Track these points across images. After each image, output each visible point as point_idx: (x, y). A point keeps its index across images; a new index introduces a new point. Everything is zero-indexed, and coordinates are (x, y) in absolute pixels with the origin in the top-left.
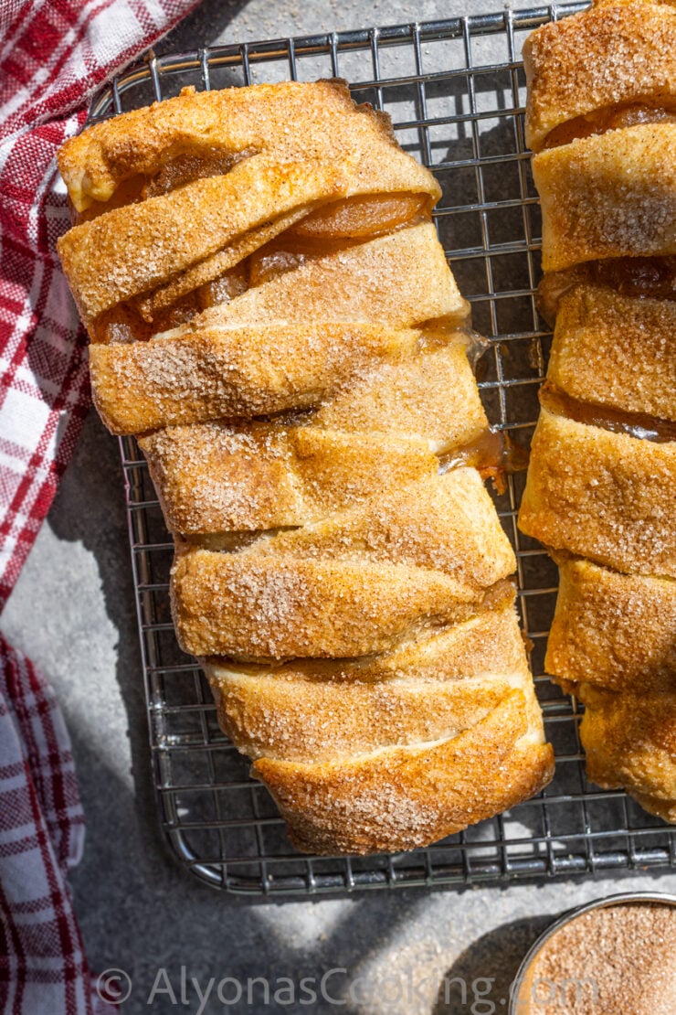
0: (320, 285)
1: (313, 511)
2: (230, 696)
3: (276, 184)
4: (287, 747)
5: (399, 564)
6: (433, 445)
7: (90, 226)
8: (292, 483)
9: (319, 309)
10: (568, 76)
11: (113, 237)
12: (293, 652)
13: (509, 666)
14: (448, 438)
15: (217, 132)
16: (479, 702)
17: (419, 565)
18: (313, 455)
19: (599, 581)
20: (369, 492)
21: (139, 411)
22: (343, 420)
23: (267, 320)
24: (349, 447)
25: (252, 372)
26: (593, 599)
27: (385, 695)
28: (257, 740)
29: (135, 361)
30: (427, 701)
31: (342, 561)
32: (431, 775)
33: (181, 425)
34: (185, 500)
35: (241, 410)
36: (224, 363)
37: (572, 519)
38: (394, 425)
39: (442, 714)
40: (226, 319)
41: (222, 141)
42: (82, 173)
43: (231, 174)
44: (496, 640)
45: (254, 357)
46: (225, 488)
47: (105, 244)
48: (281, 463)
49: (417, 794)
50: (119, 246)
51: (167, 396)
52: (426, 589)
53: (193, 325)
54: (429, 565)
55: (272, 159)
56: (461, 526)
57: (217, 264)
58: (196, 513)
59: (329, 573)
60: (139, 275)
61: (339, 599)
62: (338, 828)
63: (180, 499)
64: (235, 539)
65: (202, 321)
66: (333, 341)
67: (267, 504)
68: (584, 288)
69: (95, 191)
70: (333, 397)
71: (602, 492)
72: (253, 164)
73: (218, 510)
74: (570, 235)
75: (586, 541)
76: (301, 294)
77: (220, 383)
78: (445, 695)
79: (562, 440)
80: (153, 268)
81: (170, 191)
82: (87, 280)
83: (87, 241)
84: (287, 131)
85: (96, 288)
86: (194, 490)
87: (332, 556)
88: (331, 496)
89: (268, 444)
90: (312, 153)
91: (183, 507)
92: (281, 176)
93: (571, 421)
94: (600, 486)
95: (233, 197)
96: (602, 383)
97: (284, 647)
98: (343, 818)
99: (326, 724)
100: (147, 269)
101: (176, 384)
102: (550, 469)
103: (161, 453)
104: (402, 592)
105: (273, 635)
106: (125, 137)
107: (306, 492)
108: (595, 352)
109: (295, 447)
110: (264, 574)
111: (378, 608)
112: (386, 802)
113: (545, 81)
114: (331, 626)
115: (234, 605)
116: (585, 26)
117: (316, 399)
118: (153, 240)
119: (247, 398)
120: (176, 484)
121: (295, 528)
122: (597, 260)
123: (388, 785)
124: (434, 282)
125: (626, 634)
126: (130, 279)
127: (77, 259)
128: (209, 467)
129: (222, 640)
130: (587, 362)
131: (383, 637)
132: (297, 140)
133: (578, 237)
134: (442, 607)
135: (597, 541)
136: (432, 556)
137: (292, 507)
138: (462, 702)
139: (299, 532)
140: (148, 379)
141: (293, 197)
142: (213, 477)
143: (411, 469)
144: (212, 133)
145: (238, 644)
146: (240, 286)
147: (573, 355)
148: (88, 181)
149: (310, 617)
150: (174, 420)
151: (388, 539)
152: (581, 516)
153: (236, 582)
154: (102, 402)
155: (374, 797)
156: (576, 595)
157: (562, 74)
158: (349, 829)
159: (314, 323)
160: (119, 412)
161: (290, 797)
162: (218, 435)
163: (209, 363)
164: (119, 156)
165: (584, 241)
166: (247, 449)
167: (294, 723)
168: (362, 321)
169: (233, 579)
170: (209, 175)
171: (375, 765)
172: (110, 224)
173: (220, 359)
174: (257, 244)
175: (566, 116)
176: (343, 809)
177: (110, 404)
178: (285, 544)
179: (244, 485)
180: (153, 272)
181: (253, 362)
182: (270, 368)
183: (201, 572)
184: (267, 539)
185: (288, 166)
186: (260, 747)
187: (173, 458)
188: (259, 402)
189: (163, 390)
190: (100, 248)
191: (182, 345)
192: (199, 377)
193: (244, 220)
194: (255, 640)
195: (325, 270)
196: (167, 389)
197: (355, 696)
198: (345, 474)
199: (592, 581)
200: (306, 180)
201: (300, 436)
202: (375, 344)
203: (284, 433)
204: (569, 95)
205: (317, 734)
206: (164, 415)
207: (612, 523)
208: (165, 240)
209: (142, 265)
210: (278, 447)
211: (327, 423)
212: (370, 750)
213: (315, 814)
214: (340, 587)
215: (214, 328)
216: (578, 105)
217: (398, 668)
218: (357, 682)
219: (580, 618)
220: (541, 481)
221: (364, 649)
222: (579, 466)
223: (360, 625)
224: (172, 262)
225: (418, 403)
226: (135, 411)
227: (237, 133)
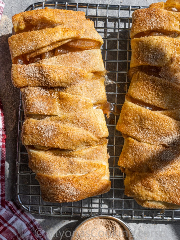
0: (71, 58)
1: (61, 112)
2: (33, 156)
3: (65, 32)
4: (46, 170)
5: (80, 128)
6: (93, 102)
7: (18, 35)
8: (57, 105)
9: (70, 63)
10: (142, 22)
11: (23, 38)
12: (51, 146)
13: (103, 159)
14: (96, 101)
15: (52, 18)
16: (94, 166)
17: (85, 129)
18: (63, 98)
19: (133, 142)
20: (75, 110)
21: (22, 81)
22: (72, 91)
23: (57, 64)
24: (72, 98)
25: (51, 75)
26: (131, 147)
27: (72, 161)
28: (38, 168)
29: (23, 69)
30: (82, 164)
31: (66, 125)
32: (80, 182)
33: (32, 86)
34: (30, 105)
35: (47, 85)
36: (45, 72)
37: (129, 127)
38: (84, 95)
39: (85, 167)
40: (47, 62)
41: (53, 20)
42: (18, 22)
43: (54, 28)
44: (101, 152)
45: (53, 72)
46: (41, 103)
47: (21, 40)
48: (55, 99)
49: (76, 186)
50: (24, 41)
51: (30, 78)
52: (86, 135)
53: (39, 63)
54: (87, 129)
55: (64, 26)
56: (96, 121)
57: (47, 49)
58: (32, 108)
59: (63, 127)
60: (28, 48)
61: (64, 134)
62: (55, 193)
63: (29, 104)
64: (41, 116)
65: (42, 62)
66: (72, 71)
67: (50, 109)
68: (139, 72)
69: (20, 27)
70: (70, 85)
71: (137, 121)
72: (60, 27)
73: (38, 108)
74: (137, 59)
75: (132, 132)
76: (66, 60)
77: (43, 77)
78: (86, 163)
79: (129, 107)
80: (31, 47)
81: (38, 30)
82: (15, 48)
83: (16, 38)
84: (69, 21)
85: (17, 50)
86: (33, 102)
87: (64, 124)
88: (66, 109)
89: (53, 94)
90: (74, 27)
91: (29, 106)
92: (66, 31)
93: (132, 103)
94: (137, 119)
95: (54, 33)
96: (140, 95)
97: (49, 144)
98: (57, 190)
99: (56, 166)
100: (30, 47)
101: (33, 76)
102: (125, 114)
103: (26, 92)
104: (80, 134)
105: (46, 141)
106: (30, 16)
107: (60, 107)
108: (140, 87)
109: (59, 96)
110: (47, 125)
111: (73, 137)
112: (68, 187)
113: (136, 23)
114: (61, 140)
115: (38, 132)
116: (147, 11)
117: (66, 85)
118: (33, 40)
119: (49, 82)
120: (29, 100)
121: (56, 116)
122: (143, 66)
123: (69, 183)
124: (99, 63)
125: (138, 156)
126: (25, 49)
127: (13, 43)
128: (37, 98)
129: (33, 141)
130: (137, 89)
131: (73, 145)
132: (71, 23)
133: (139, 59)
134: (89, 140)
135: (134, 133)
136: (88, 127)
137: (56, 110)
138: (90, 165)
139: (57, 117)
140: (26, 74)
141: (68, 36)
142: (38, 100)
143: (87, 106)
144: (51, 18)
145: (37, 142)
146: (52, 56)
147: (135, 87)
148: (19, 24)
149: (56, 137)
150: (31, 85)
151: (78, 122)
152: (131, 126)
153: (39, 127)
154: (13, 78)
155: (65, 185)
156: (128, 145)
157: (140, 21)
158: (58, 193)
159: (68, 67)
160: (18, 81)
161: (44, 183)
162: (41, 90)
163: (42, 72)
164: (28, 19)
165: (140, 60)
166: (47, 95)
167: (48, 164)
168: (80, 68)
169: (39, 126)
170: (49, 28)
171: (67, 178)
172: (23, 35)
173: (45, 71)
174: (58, 46)
175: (140, 31)
176: (57, 188)
177: (15, 78)
178: (53, 119)
179: (45, 103)
180: (31, 48)
181: (52, 73)
182: (56, 75)
183: (31, 123)
184: (48, 118)
185: (68, 28)
186: (39, 170)
187: (29, 94)
188: (52, 83)
189: (29, 77)
190: (19, 40)
191: (36, 66)
192: (39, 75)
193: (56, 39)
194: (42, 141)
195: (73, 55)
196: (30, 77)
197: (64, 160)
198: (70, 104)
199: (132, 142)
200: (72, 32)
201: (61, 93)
202: (82, 74)
203: (57, 92)
204: (141, 26)
205: (53, 168)
206: (28, 83)
207: (138, 129)
208: (36, 41)
209: (29, 46)
210: (55, 96)
211: (68, 92)
212: (66, 174)
213: (50, 189)
214: (65, 131)
215: (44, 64)
216: (143, 29)
217: (76, 155)
218: (66, 157)
219: (128, 151)
220: (123, 117)
221: (68, 147)
222: (132, 114)
223: (68, 141)
224: (36, 46)
225: (90, 91)
226: (21, 81)
227: (57, 19)
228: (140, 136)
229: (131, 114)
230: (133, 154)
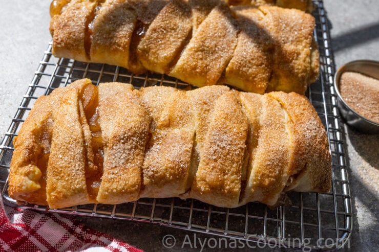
1: (190, 125)
4: (283, 159)
12: (244, 140)
18: (169, 119)
19: (233, 63)
26: (239, 66)
33: (143, 162)
34: (174, 166)
35: (145, 136)
41: (42, 120)
47: (60, 170)
50: (63, 163)
51: (130, 161)
57: (86, 130)
58: (180, 162)
60: (78, 158)
61: (225, 119)
63: (173, 168)
67: (183, 139)
71: (204, 56)
73: (181, 154)
77: (132, 138)
79: (184, 64)
82: (71, 183)
85: (76, 179)
86: (171, 160)
88: (186, 118)
92: (65, 102)
94: (202, 56)
97: (241, 142)
100: (77, 154)
102: (193, 70)
103: (152, 173)
107: (182, 126)
108: (158, 49)
110: (211, 143)
111: (231, 108)
114: (235, 124)
115: (221, 159)
119: (141, 131)
120: (166, 169)
125: (252, 59)
126: (78, 163)
129: (235, 171)
137: (187, 131)
140: (121, 165)
142: (168, 153)
145: (238, 162)
149: (231, 130)
150: (141, 163)
152: (211, 65)
153: (212, 156)
154: (123, 189)
164: (28, 155)
167: (273, 153)
172: (53, 165)
174: (85, 118)
175: (83, 41)
177: (126, 185)
178: (201, 137)
187: (155, 168)
188: (144, 127)
194: (237, 152)
196: (127, 160)
199: (233, 66)
204: (77, 38)
205: (278, 146)
206: (137, 165)
207: (215, 57)
208: (69, 143)
216: (81, 37)
219: (245, 73)
223: (237, 115)
226: (132, 175)
228: (225, 56)
229: (195, 61)
230: (250, 65)
